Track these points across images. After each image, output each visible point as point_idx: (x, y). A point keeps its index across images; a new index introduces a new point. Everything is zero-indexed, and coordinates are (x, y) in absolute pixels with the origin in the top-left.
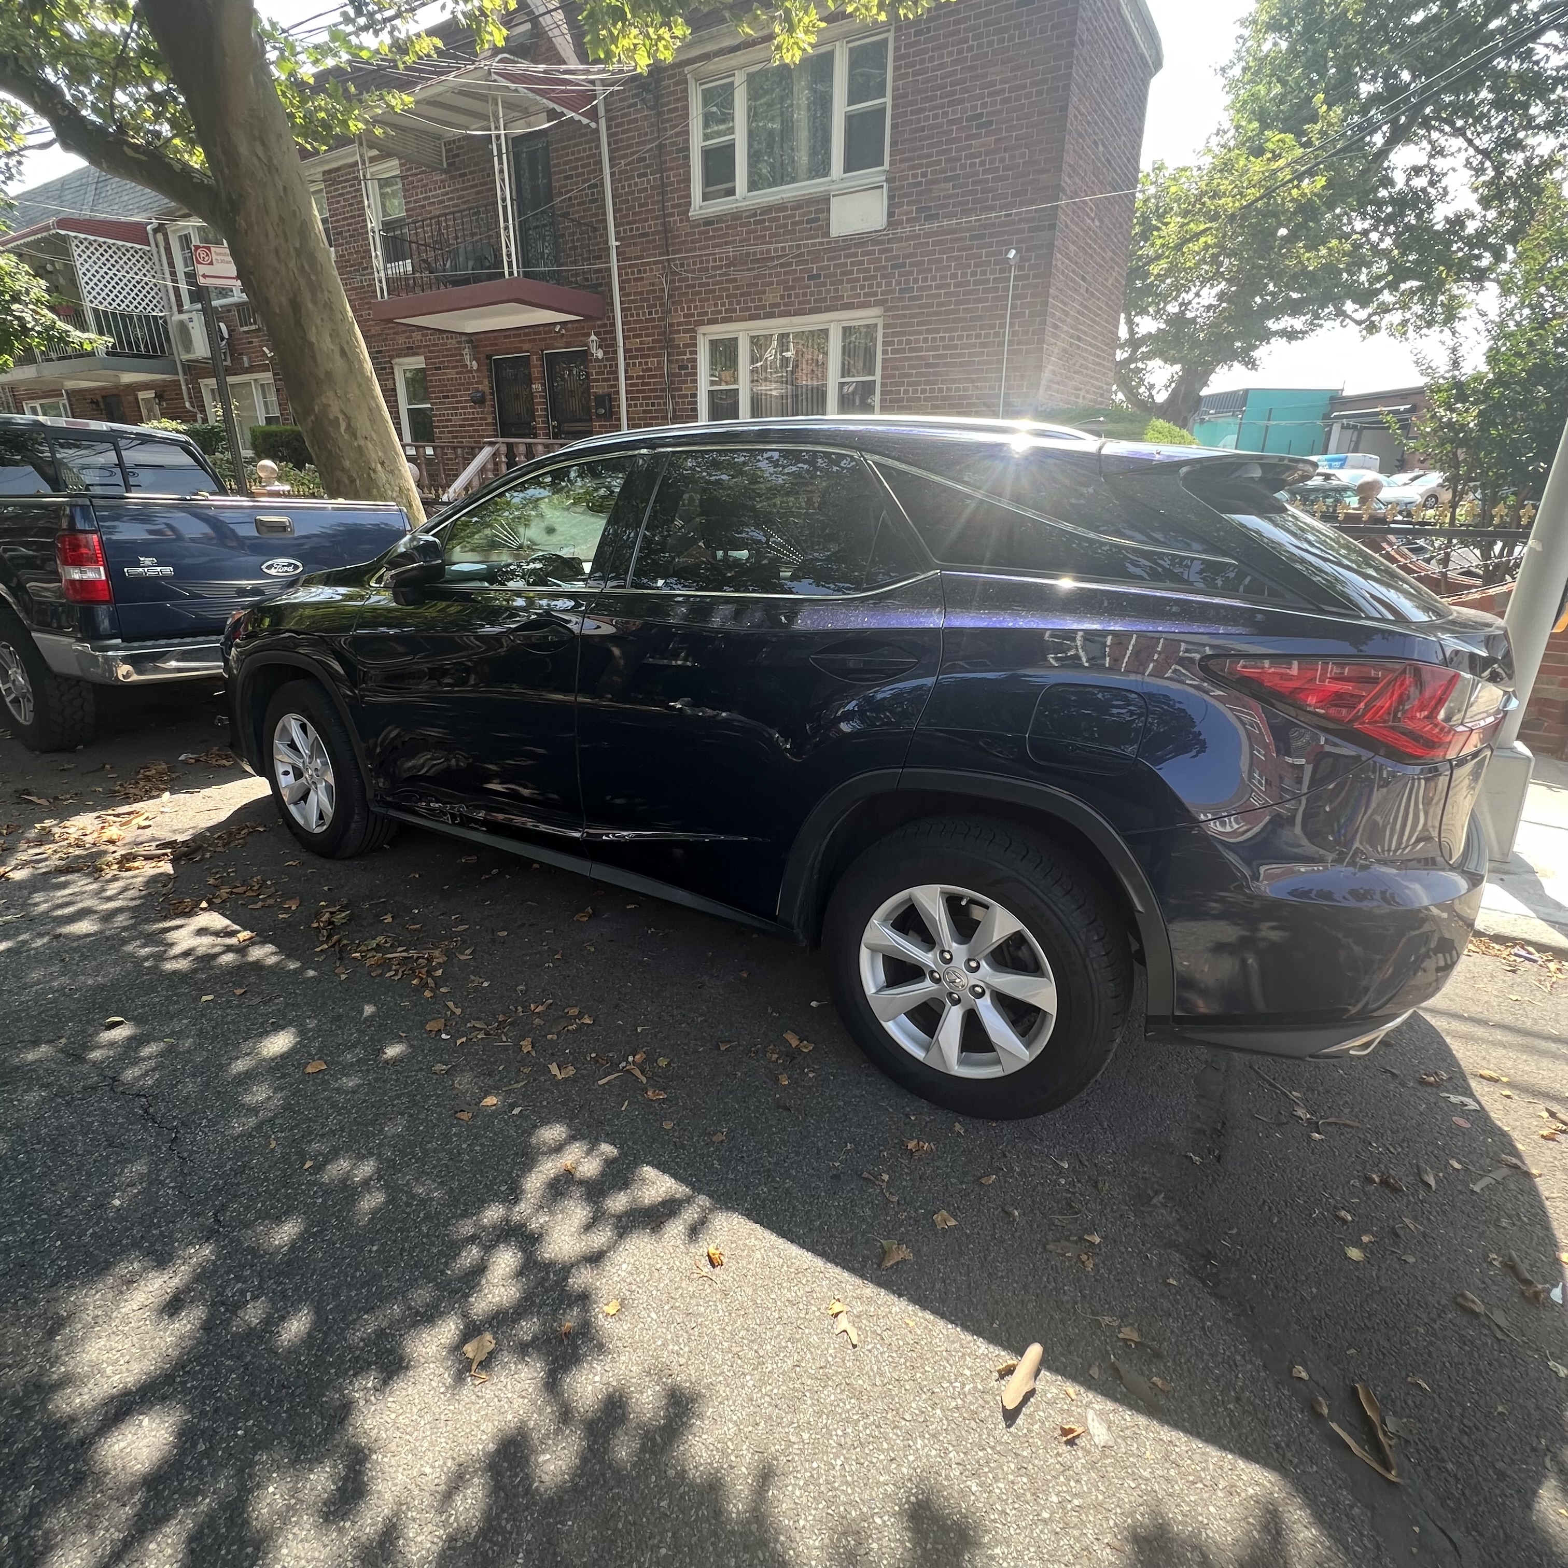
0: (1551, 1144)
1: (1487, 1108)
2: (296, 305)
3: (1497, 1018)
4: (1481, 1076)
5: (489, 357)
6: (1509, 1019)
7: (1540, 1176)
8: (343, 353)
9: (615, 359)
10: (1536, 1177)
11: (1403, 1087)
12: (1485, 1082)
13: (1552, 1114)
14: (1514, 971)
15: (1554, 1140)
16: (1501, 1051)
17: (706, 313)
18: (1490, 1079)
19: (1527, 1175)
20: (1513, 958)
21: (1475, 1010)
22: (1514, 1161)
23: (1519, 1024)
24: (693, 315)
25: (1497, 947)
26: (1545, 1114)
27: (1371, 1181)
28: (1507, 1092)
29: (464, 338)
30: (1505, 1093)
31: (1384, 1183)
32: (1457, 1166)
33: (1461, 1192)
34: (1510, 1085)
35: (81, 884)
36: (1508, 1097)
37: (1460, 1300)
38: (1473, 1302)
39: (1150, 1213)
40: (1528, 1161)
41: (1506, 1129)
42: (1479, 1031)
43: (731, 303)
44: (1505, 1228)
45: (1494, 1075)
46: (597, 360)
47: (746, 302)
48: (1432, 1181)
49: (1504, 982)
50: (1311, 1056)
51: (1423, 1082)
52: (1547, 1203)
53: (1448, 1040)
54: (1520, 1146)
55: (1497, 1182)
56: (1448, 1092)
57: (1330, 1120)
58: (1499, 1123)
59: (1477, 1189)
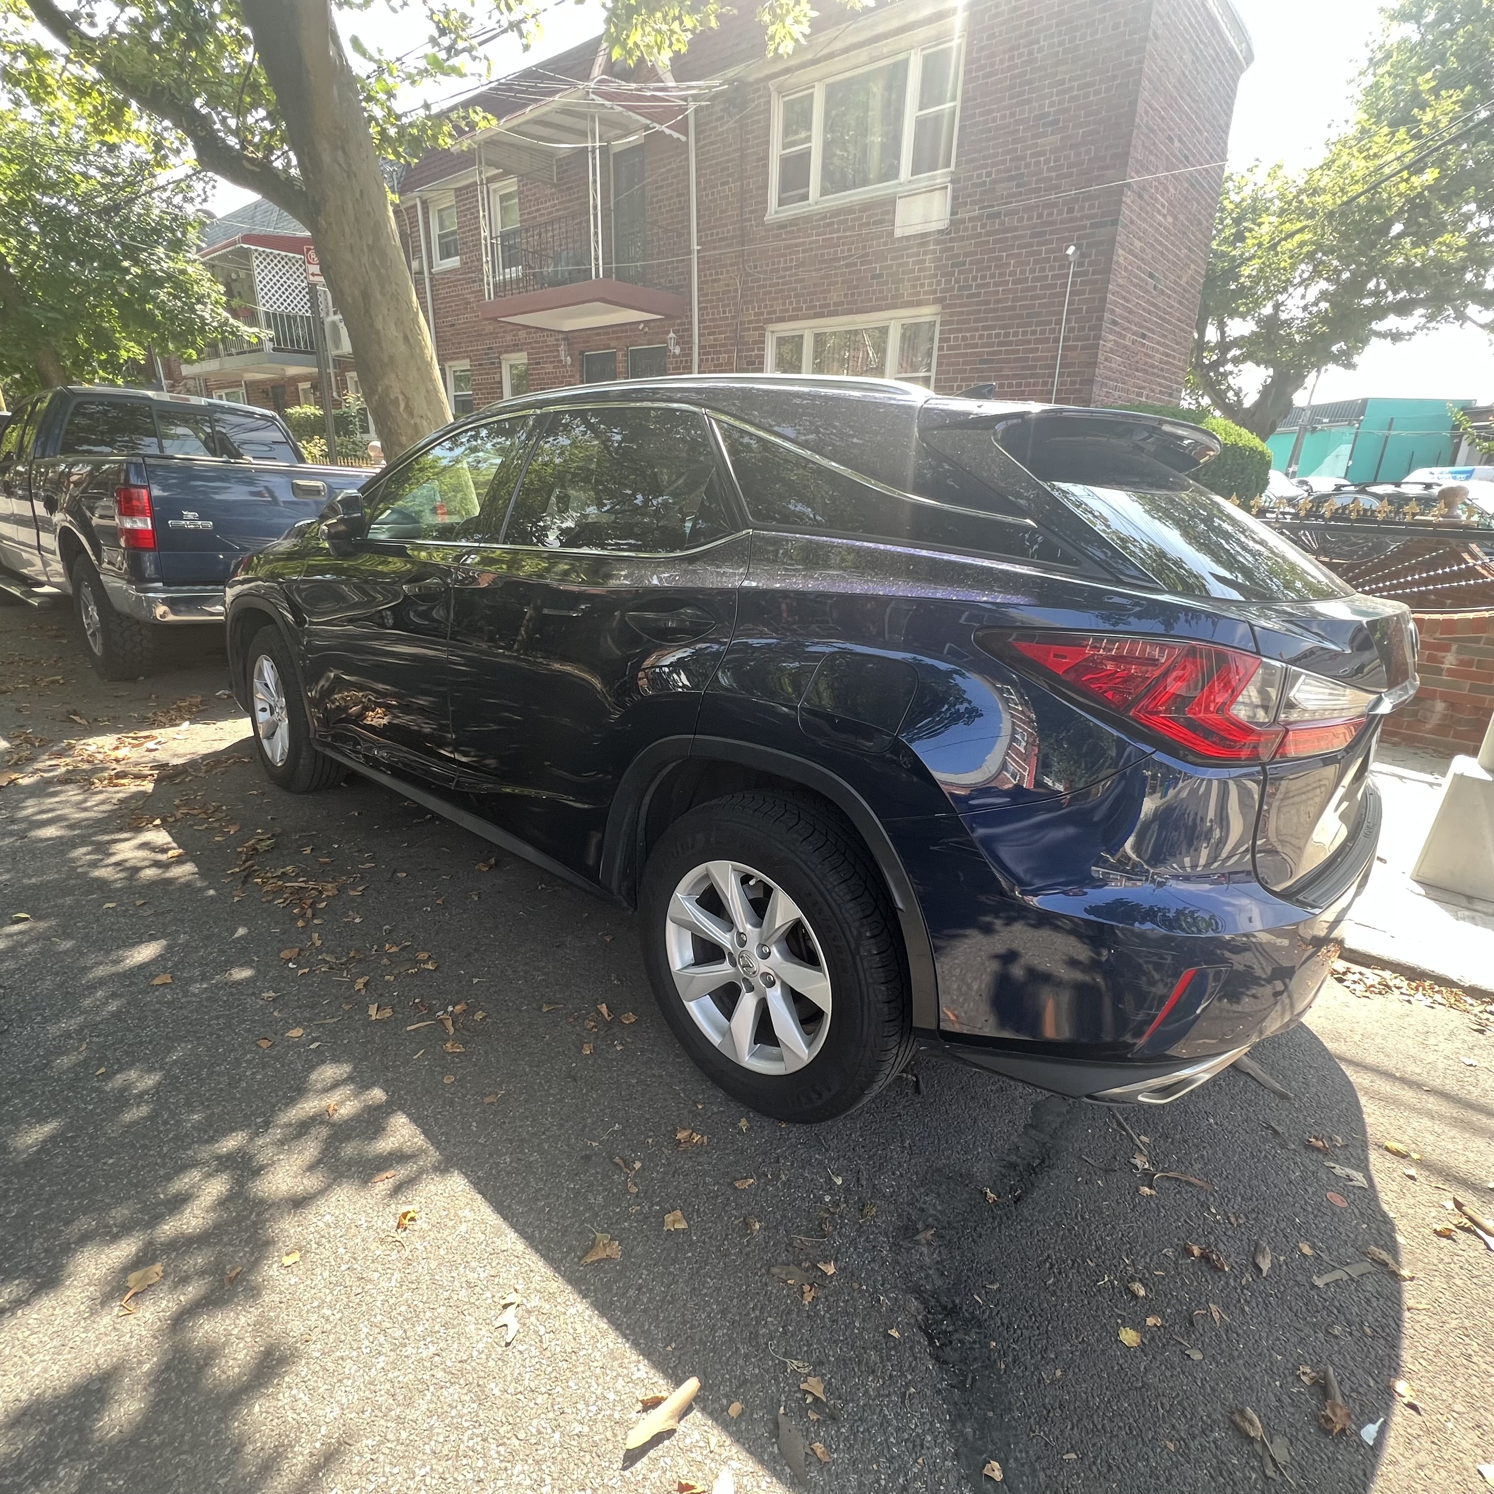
0: (1444, 1242)
1: (1379, 1187)
2: (365, 295)
3: (1437, 1083)
4: (1387, 1149)
5: (582, 353)
6: (1451, 1086)
7: (1412, 1279)
8: (406, 339)
9: (690, 355)
10: (1405, 1280)
11: (1283, 1147)
12: (1389, 1156)
13: (1459, 1205)
14: (1482, 1032)
15: (1449, 1237)
16: (1426, 1122)
17: (775, 312)
18: (1397, 1153)
19: (1395, 1276)
20: (1486, 1015)
21: (1412, 1070)
22: (1385, 1256)
23: (1463, 1094)
24: (762, 314)
25: (1469, 1000)
26: (1450, 1205)
27: (1188, 1252)
28: (1412, 1172)
29: (561, 336)
30: (1408, 1172)
31: (1205, 1258)
32: (1307, 1250)
33: (1298, 1284)
34: (1422, 1164)
35: (72, 793)
36: (1412, 1178)
37: (1237, 1418)
38: (1251, 1423)
39: (908, 1250)
40: (1404, 1257)
41: (1392, 1215)
42: (1408, 1095)
43: (798, 302)
44: (1336, 1337)
45: (1401, 1147)
46: (674, 355)
47: (811, 301)
48: (1265, 1265)
49: (1464, 1041)
50: (1089, 1096)
51: (1309, 1147)
52: (1407, 1314)
53: (1363, 1100)
54: (1400, 1239)
55: (1352, 1279)
56: (1337, 1161)
57: (1171, 1174)
58: (1385, 1207)
59: (1319, 1282)
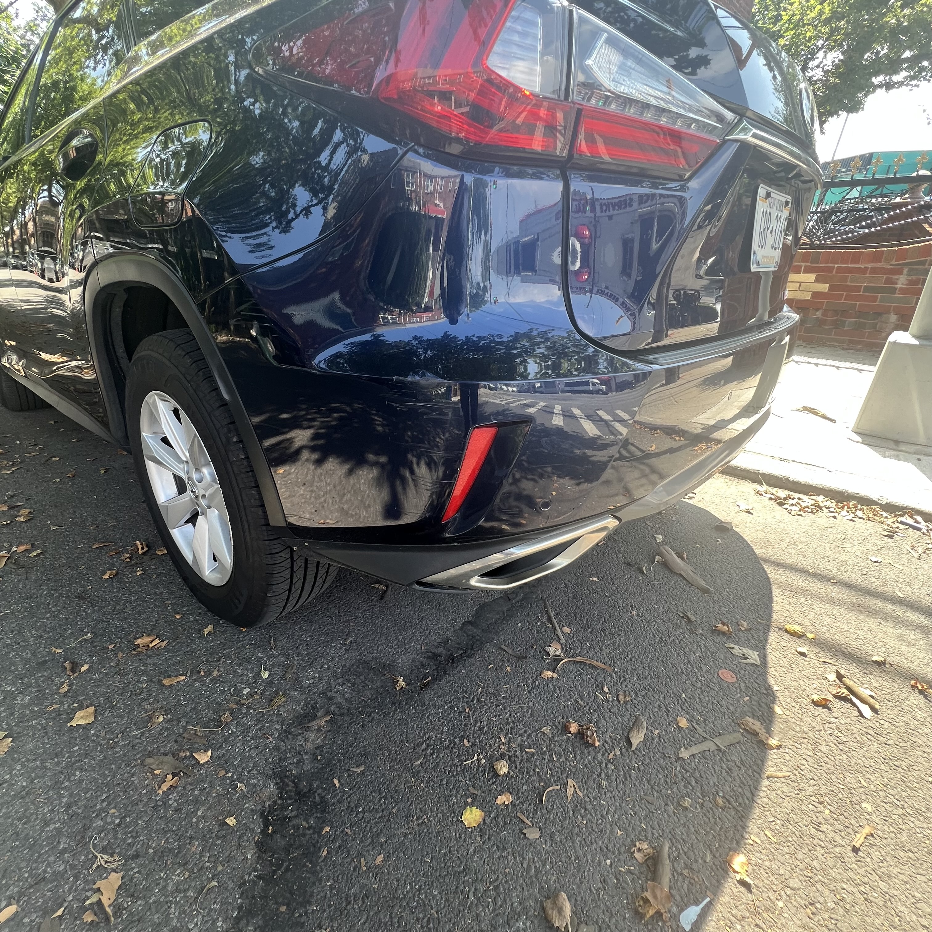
1: (770, 664)
4: (786, 631)
7: (779, 747)
10: (772, 748)
11: (691, 632)
12: (787, 636)
13: (840, 677)
14: (891, 537)
15: (825, 706)
16: (827, 607)
18: (794, 634)
19: (763, 746)
20: (897, 525)
21: (825, 567)
22: (757, 726)
23: (865, 584)
25: (885, 514)
26: (832, 677)
27: (566, 729)
28: (804, 650)
30: (800, 649)
31: (581, 734)
32: (683, 723)
33: (664, 756)
34: (817, 643)
36: (803, 654)
37: (548, 904)
38: (560, 911)
41: (775, 688)
42: (815, 586)
44: (686, 808)
48: (637, 739)
51: (715, 631)
52: (766, 782)
53: (776, 592)
54: (778, 710)
55: (719, 750)
56: (737, 643)
57: (578, 659)
58: (771, 681)
59: (685, 754)
